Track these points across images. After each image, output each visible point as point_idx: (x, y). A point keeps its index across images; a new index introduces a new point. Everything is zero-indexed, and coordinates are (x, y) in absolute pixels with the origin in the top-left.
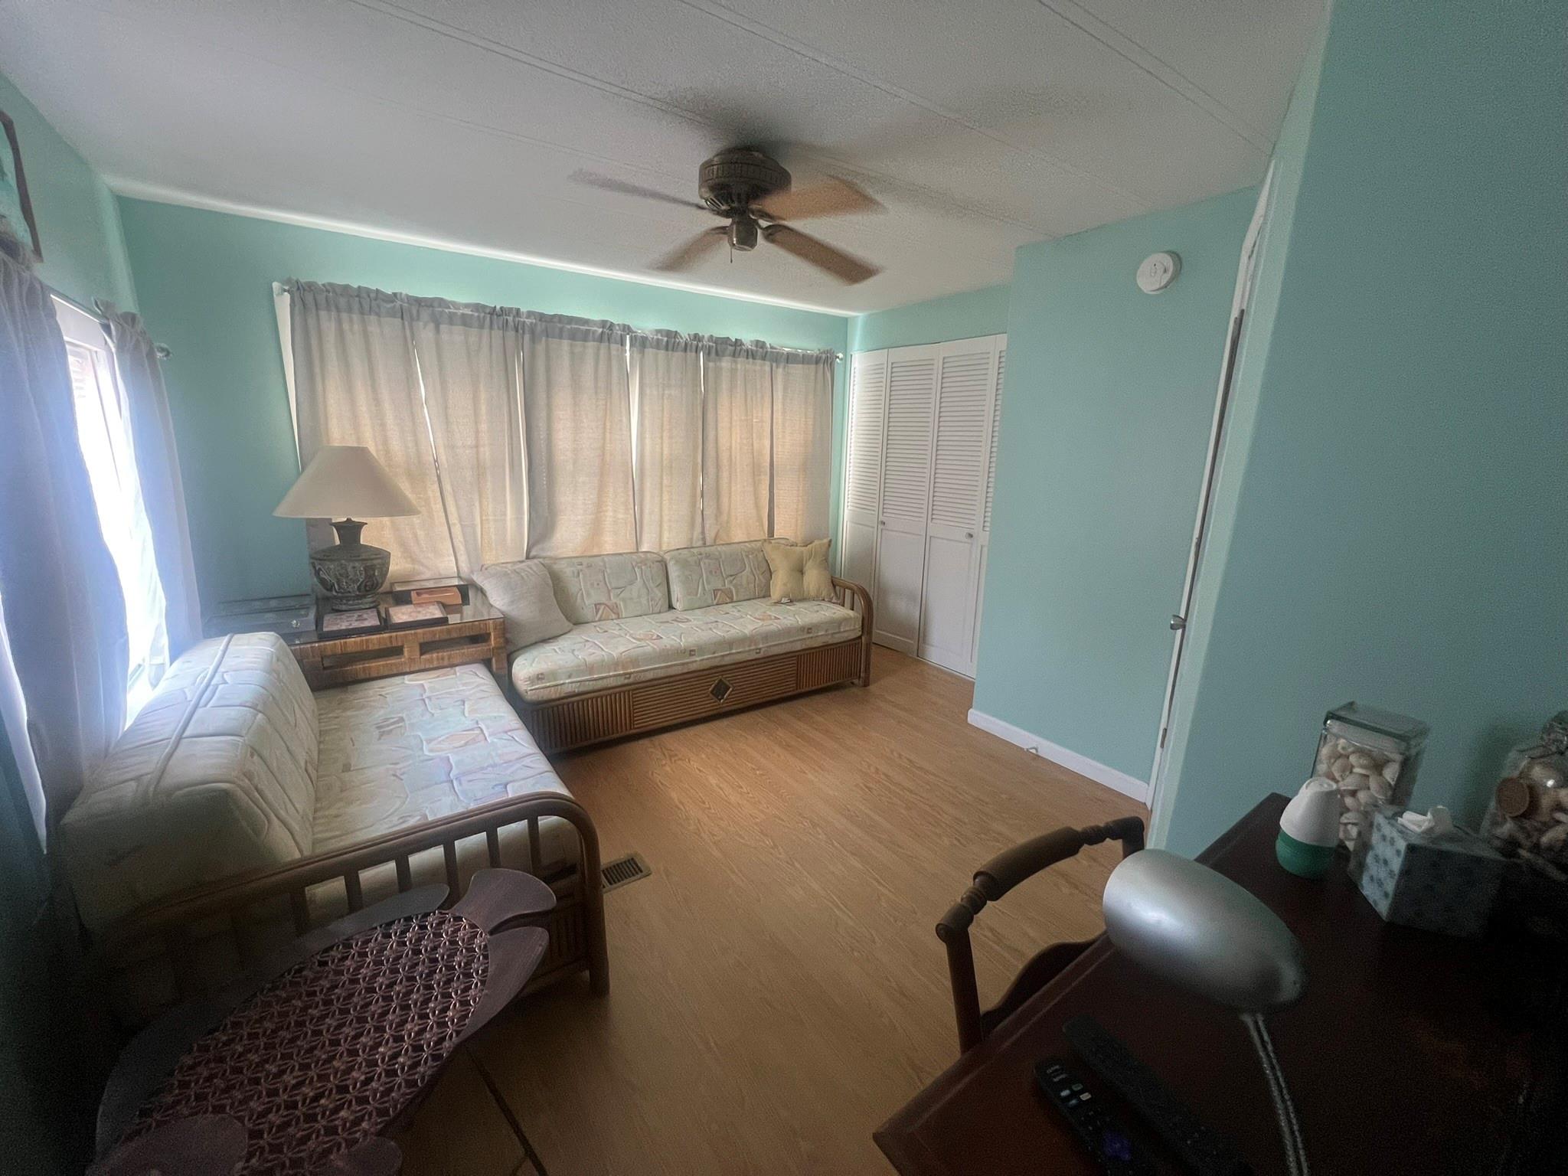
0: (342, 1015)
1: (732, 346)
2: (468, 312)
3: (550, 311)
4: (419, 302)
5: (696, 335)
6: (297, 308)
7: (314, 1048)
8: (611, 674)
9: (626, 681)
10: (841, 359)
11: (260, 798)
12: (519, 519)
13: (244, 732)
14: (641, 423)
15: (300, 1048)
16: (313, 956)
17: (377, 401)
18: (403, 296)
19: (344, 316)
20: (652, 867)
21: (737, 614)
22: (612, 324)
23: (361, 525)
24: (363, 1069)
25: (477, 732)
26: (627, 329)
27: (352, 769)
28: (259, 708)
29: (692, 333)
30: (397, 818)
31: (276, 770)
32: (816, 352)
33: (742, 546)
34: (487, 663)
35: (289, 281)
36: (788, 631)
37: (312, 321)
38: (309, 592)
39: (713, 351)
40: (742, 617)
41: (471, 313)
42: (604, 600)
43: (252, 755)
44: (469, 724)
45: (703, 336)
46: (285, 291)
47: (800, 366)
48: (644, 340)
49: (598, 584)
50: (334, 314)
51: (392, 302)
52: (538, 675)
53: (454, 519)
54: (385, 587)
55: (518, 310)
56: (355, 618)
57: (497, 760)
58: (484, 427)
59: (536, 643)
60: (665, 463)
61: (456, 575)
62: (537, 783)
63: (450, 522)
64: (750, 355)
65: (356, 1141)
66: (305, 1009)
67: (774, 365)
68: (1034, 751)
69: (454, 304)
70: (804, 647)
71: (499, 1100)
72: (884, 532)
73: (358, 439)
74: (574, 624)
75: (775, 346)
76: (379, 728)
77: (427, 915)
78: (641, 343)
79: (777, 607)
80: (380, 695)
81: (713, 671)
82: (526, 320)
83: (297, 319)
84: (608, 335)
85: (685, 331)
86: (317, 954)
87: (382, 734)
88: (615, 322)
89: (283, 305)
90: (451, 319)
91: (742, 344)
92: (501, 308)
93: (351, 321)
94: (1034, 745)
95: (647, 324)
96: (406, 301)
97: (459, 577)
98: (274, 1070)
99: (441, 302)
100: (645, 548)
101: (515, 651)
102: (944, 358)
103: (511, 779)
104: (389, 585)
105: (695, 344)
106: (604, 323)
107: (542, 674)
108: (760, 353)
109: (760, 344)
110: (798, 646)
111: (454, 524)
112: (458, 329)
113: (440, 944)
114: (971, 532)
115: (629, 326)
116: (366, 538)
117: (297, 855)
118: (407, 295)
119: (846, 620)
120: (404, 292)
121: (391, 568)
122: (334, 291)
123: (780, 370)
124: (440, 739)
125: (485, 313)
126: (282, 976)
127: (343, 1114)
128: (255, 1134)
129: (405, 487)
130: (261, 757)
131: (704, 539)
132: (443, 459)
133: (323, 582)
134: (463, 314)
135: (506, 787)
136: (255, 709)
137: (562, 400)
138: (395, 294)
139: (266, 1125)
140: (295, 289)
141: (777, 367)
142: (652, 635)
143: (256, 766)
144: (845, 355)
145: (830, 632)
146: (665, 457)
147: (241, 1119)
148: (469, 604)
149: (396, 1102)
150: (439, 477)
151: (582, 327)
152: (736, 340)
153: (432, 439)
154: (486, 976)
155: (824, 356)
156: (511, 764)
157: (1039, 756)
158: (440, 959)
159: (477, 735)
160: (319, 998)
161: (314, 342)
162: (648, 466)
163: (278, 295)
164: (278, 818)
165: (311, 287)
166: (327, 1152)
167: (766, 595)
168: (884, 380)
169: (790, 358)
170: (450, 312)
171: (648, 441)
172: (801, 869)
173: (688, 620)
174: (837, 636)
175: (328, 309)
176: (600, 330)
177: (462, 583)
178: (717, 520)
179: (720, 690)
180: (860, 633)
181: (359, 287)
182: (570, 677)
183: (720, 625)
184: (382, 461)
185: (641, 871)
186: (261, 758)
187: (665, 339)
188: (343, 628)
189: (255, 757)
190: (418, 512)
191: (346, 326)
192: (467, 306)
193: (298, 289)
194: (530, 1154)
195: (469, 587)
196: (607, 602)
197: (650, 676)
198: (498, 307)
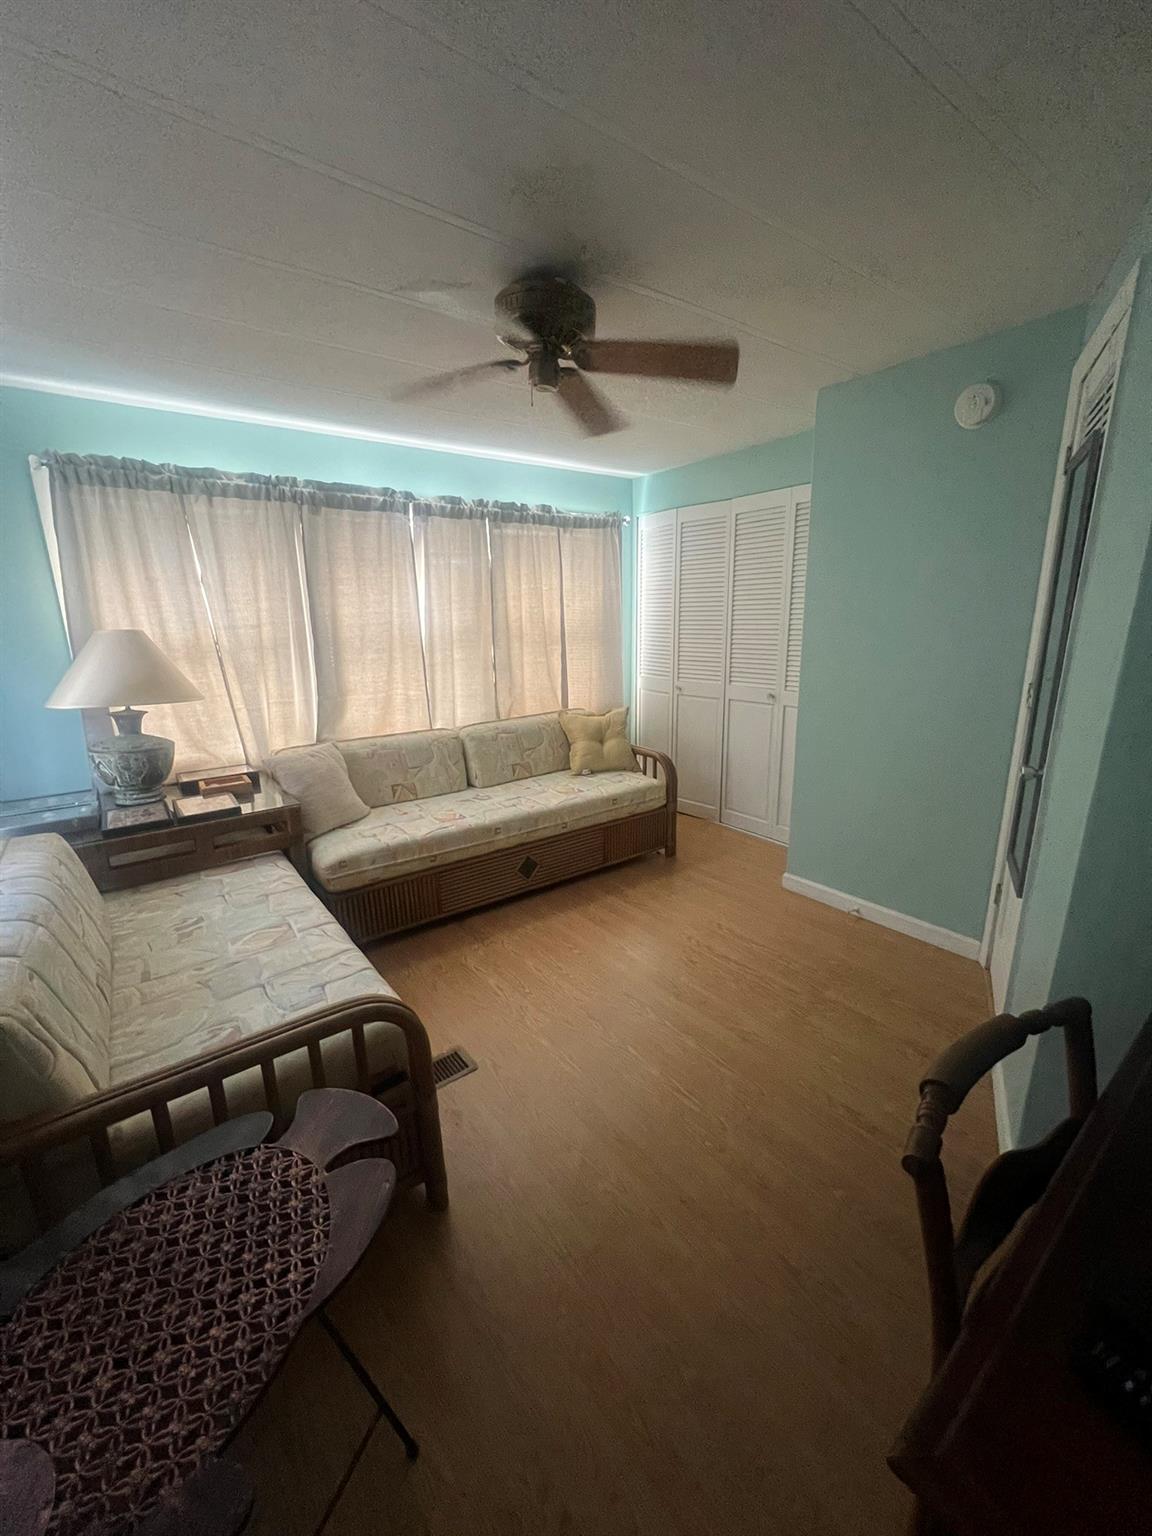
0: (161, 1288)
1: (518, 511)
2: (242, 482)
3: (328, 479)
4: (190, 474)
5: (481, 501)
6: (57, 484)
7: (130, 1336)
8: (416, 857)
9: (432, 864)
10: (628, 523)
11: (42, 1029)
12: (307, 702)
13: (21, 952)
14: (429, 596)
15: (113, 1337)
16: (120, 1213)
17: (150, 581)
18: (171, 467)
19: (109, 489)
20: (477, 1059)
21: (539, 788)
22: (394, 492)
23: (142, 713)
24: (193, 1361)
25: (285, 928)
26: (409, 496)
27: (152, 977)
28: (39, 920)
29: (476, 499)
30: (206, 1032)
31: (61, 992)
32: (602, 516)
33: (538, 718)
34: (287, 854)
35: (46, 453)
36: (591, 804)
37: (73, 495)
38: (91, 787)
39: (499, 517)
40: (544, 792)
41: (244, 483)
42: (400, 781)
43: (31, 979)
44: (274, 920)
45: (488, 502)
46: (43, 465)
47: (588, 530)
48: (428, 507)
49: (394, 765)
50: (97, 488)
51: (160, 473)
52: (340, 863)
53: (239, 704)
54: (170, 779)
55: (295, 479)
56: (140, 813)
57: (310, 959)
58: (264, 605)
59: (334, 829)
60: (455, 635)
61: (245, 763)
62: (355, 983)
63: (235, 707)
64: (538, 520)
65: (193, 1464)
66: (116, 1283)
67: (561, 530)
68: (855, 913)
69: (228, 475)
70: (610, 819)
71: (344, 1349)
72: (680, 697)
73: (132, 622)
74: (372, 808)
75: (561, 510)
76: (177, 930)
77: (250, 1151)
78: (425, 511)
79: (580, 779)
80: (177, 894)
81: (520, 849)
82: (304, 490)
83: (58, 493)
84: (390, 503)
85: (468, 497)
86: (125, 1210)
87: (182, 936)
88: (397, 490)
89: (42, 478)
90: (224, 492)
91: (528, 509)
92: (277, 477)
93: (117, 498)
94: (856, 908)
95: (429, 491)
96: (174, 471)
97: (248, 764)
98: (83, 1370)
99: (210, 473)
100: (438, 725)
101: (313, 839)
102: (737, 515)
103: (328, 979)
104: (174, 777)
105: (479, 512)
106: (385, 491)
107: (344, 862)
108: (546, 518)
109: (546, 509)
110: (604, 819)
111: (240, 709)
112: (232, 501)
113: (269, 1187)
114: (773, 693)
115: (411, 494)
116: (147, 727)
117: (92, 1090)
118: (175, 467)
119: (650, 789)
120: (172, 463)
121: (177, 758)
122: (97, 464)
123: (568, 535)
124: (245, 939)
125: (260, 483)
126: (85, 1241)
127: (173, 1427)
128: (63, 1466)
129: (185, 670)
130: (41, 978)
131: (498, 713)
132: (224, 641)
133: (103, 776)
134: (237, 486)
135: (323, 989)
136: (33, 922)
137: (345, 573)
138: (162, 465)
139: (78, 1450)
140: (52, 462)
141: (565, 532)
142: (455, 815)
143: (36, 991)
144: (632, 517)
145: (635, 801)
146: (454, 629)
147: (44, 1444)
148: (260, 792)
149: (237, 1405)
150: (220, 659)
151: (362, 496)
152: (522, 505)
153: (211, 620)
154: (328, 1225)
155: (611, 519)
156: (326, 962)
157: (862, 919)
158: (271, 1205)
159: (285, 932)
160: (132, 1266)
161: (78, 519)
162: (437, 640)
163: (35, 469)
164: (68, 1050)
165: (71, 459)
166: (156, 1484)
167: (566, 767)
168: (674, 541)
169: (579, 523)
170: (223, 484)
171: (436, 614)
172: (636, 1054)
173: (490, 798)
174: (642, 806)
175: (92, 484)
176: (381, 499)
177: (251, 770)
178: (510, 694)
179: (528, 868)
180: (665, 802)
181: (123, 458)
182: (373, 863)
183: (523, 800)
184: (160, 646)
185: (467, 1066)
186: (43, 980)
187: (449, 506)
188: (129, 824)
189: (36, 981)
190: (200, 698)
191: (112, 500)
192: (240, 476)
193: (57, 461)
194: (384, 1409)
195: (260, 774)
196: (403, 783)
197: (456, 857)
198: (273, 477)
